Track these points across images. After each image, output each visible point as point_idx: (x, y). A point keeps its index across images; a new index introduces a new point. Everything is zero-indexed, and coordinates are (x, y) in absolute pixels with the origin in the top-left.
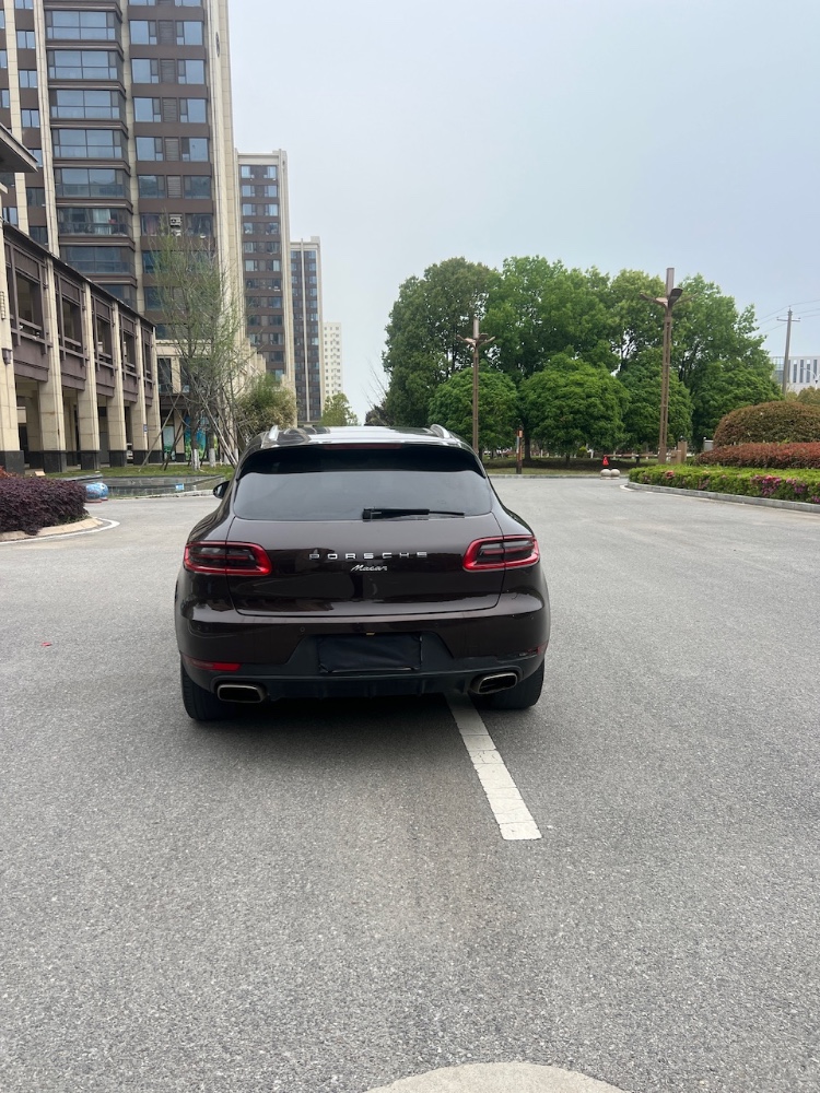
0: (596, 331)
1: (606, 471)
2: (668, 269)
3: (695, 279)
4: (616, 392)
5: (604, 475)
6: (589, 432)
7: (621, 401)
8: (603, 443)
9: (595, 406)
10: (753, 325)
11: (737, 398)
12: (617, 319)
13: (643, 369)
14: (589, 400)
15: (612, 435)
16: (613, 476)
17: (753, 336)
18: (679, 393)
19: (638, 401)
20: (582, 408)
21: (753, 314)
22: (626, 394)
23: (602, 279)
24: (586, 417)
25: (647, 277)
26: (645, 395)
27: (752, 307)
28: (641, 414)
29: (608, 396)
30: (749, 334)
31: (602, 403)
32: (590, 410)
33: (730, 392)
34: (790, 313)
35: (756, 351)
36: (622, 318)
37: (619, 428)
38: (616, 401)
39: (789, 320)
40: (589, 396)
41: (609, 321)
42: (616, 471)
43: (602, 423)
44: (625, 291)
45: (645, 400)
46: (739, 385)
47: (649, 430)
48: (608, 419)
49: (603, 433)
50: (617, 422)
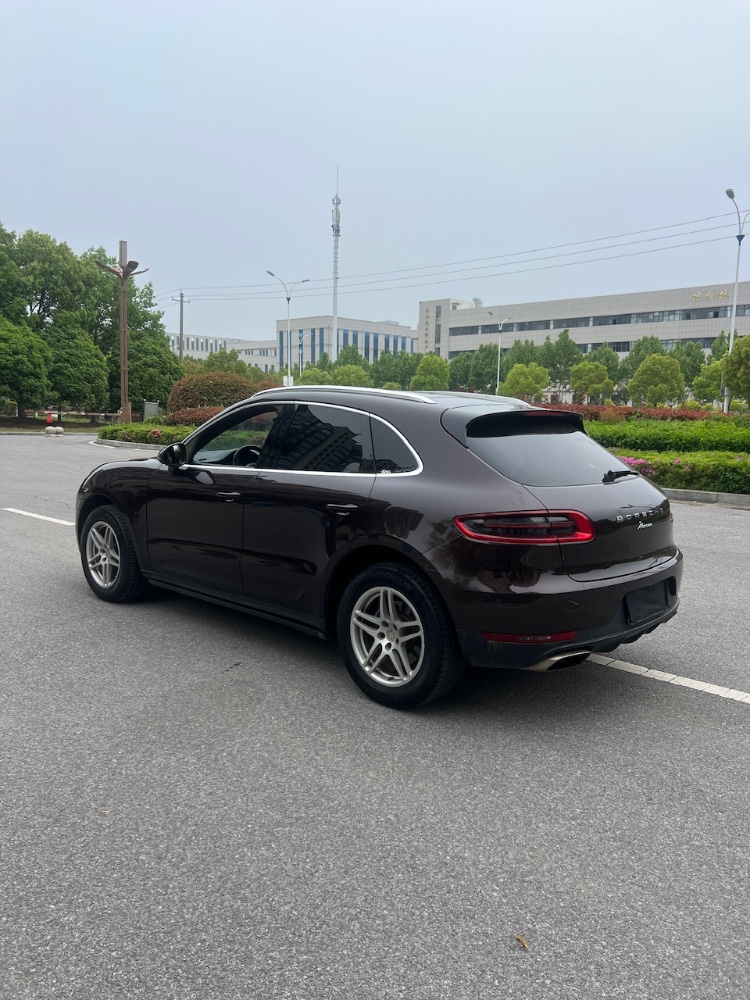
0: (10, 287)
1: (50, 428)
2: (121, 242)
3: (98, 251)
4: (41, 351)
5: (48, 432)
6: (17, 389)
7: (46, 359)
8: (34, 400)
9: (23, 363)
10: (153, 301)
11: (145, 364)
12: (31, 278)
13: (60, 330)
14: (17, 357)
15: (42, 393)
16: (57, 433)
17: (152, 310)
18: (97, 356)
19: (59, 361)
20: (10, 364)
21: (151, 292)
22: (50, 353)
23: (8, 235)
24: (16, 374)
25: (54, 241)
26: (66, 356)
27: (151, 285)
28: (63, 374)
29: (34, 354)
30: (149, 309)
31: (29, 361)
32: (19, 367)
33: (140, 359)
34: (182, 295)
35: (155, 324)
36: (35, 277)
37: (48, 386)
38: (42, 360)
39: (182, 301)
40: (15, 353)
41: (23, 279)
42: (60, 429)
43: (32, 381)
44: (34, 251)
45: (67, 361)
46: (146, 353)
47: (72, 389)
48: (37, 377)
49: (33, 390)
50: (45, 380)
